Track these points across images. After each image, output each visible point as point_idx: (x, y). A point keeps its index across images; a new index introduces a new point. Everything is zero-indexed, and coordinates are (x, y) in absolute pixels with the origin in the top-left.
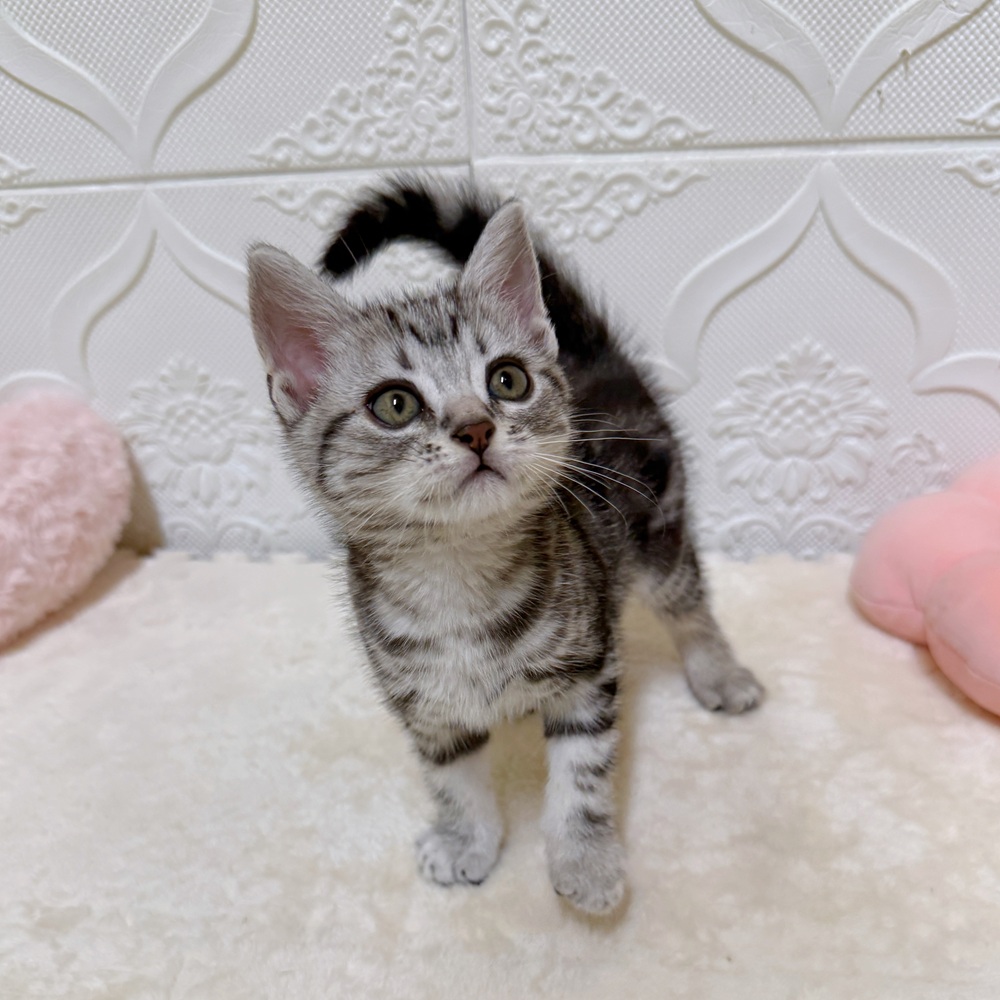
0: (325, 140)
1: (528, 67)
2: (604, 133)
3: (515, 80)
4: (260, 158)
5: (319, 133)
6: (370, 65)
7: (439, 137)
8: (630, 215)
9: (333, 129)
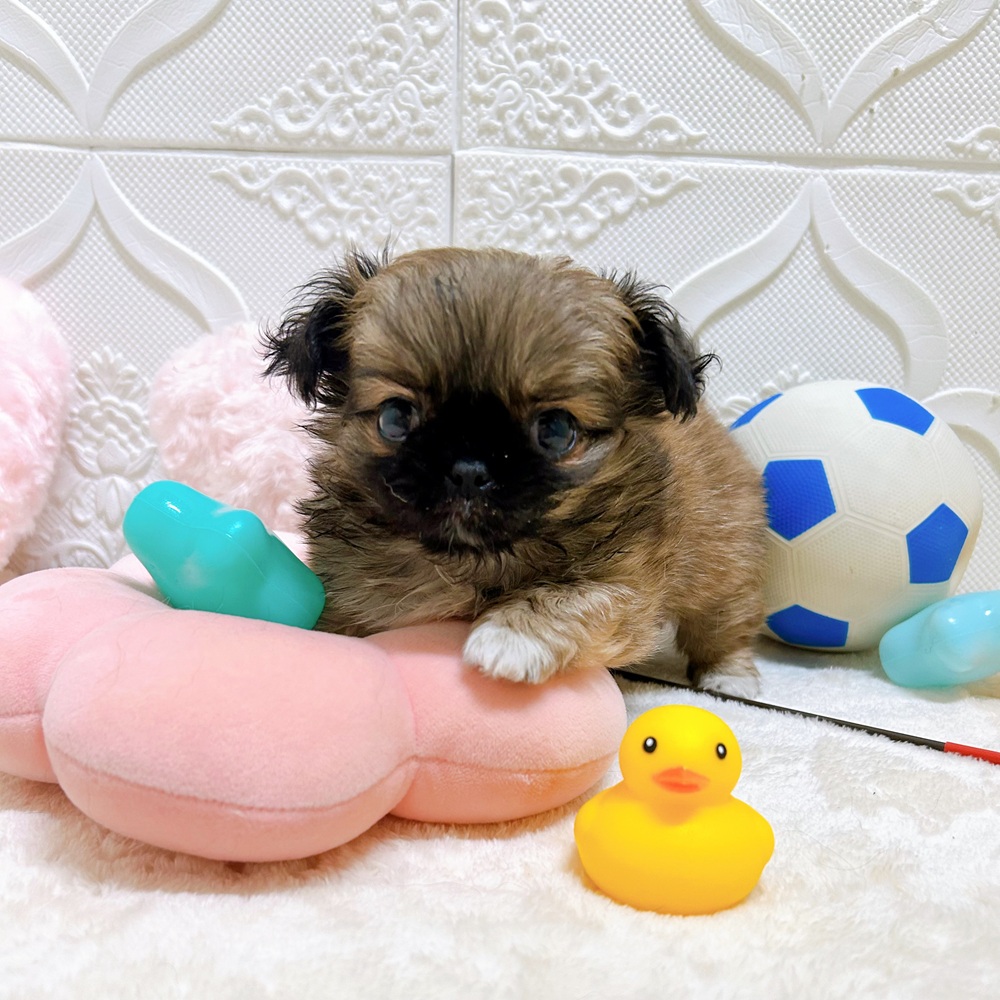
2: (594, 129)
3: (506, 67)
5: (292, 110)
6: (354, 40)
7: (419, 123)
8: (617, 219)
9: (308, 105)
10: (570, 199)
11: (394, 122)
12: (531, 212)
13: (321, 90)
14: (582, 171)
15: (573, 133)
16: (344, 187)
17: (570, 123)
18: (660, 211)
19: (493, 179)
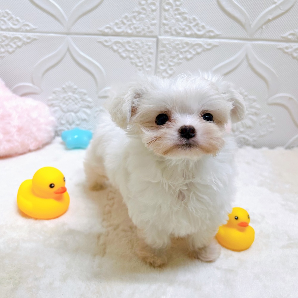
0: (119, 28)
1: (175, 15)
2: (193, 33)
3: (171, 17)
4: (101, 31)
5: (118, 26)
6: (134, 10)
7: (150, 30)
8: (198, 54)
9: (122, 25)
10: (186, 49)
11: (143, 30)
12: (177, 52)
13: (125, 21)
14: (190, 42)
15: (188, 33)
16: (130, 45)
17: (187, 31)
18: (209, 52)
19: (167, 44)
